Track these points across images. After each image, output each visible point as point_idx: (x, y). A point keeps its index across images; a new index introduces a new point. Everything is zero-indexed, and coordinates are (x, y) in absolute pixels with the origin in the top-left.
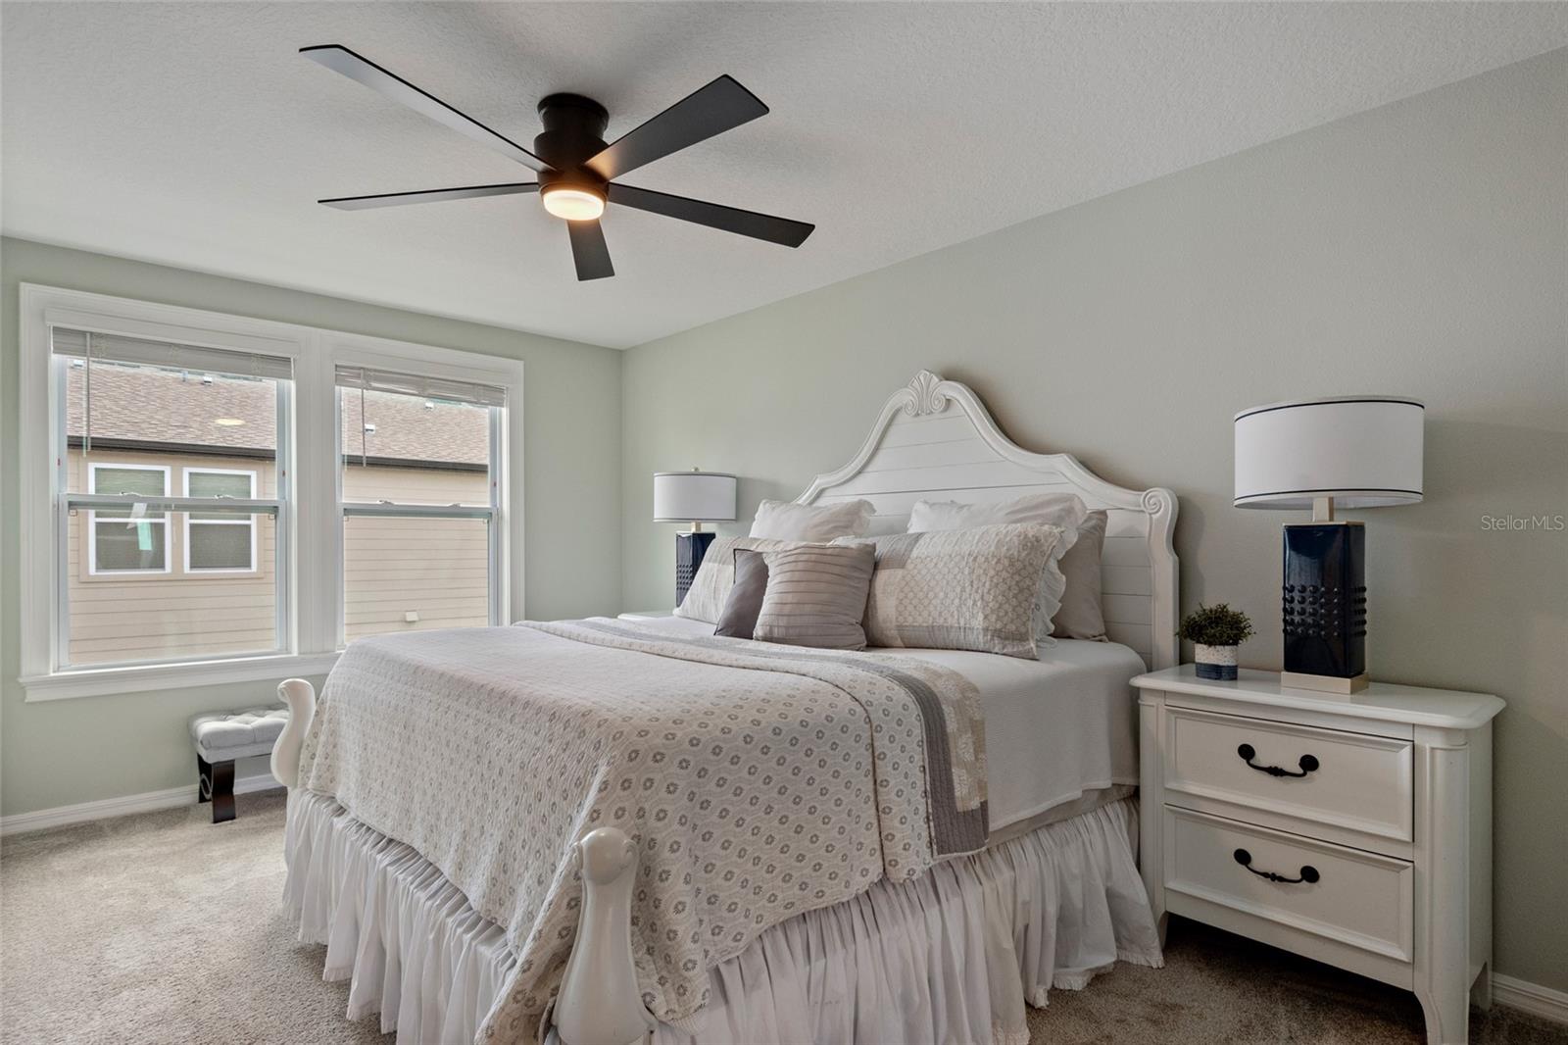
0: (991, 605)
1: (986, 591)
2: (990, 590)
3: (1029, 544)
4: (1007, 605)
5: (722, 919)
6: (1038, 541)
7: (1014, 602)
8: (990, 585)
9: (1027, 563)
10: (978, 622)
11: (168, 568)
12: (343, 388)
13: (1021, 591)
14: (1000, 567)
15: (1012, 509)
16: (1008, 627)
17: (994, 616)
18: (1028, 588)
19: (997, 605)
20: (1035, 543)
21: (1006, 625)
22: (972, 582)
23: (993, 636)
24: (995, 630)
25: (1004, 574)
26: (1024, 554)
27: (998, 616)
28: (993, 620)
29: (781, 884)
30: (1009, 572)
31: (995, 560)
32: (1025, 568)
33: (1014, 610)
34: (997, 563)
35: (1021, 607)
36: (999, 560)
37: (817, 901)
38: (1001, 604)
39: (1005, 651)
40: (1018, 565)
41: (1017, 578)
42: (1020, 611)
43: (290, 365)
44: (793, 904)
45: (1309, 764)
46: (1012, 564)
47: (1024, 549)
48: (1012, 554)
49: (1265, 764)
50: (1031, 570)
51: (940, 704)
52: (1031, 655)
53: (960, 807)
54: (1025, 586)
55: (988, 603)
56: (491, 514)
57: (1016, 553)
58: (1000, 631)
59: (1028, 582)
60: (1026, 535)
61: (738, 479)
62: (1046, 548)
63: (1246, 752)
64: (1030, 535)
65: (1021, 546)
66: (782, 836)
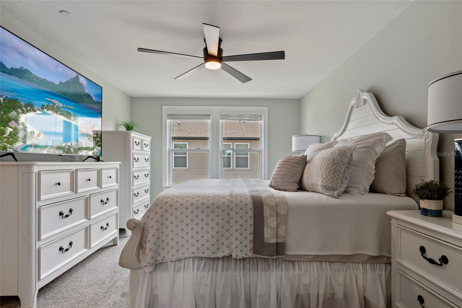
0: (324, 176)
1: (323, 171)
2: (324, 171)
3: (342, 153)
4: (329, 177)
5: (170, 250)
6: (345, 152)
7: (332, 176)
8: (325, 169)
9: (340, 161)
10: (320, 183)
11: (231, 168)
12: (223, 120)
13: (336, 171)
14: (329, 162)
15: (358, 140)
16: (329, 185)
17: (325, 181)
18: (339, 170)
19: (326, 176)
20: (344, 153)
21: (328, 184)
22: (321, 168)
23: (323, 188)
24: (324, 186)
25: (330, 165)
26: (339, 157)
27: (326, 181)
28: (324, 182)
29: (191, 246)
30: (331, 164)
31: (329, 159)
32: (338, 162)
33: (331, 179)
34: (329, 161)
35: (335, 177)
36: (330, 160)
37: (203, 254)
38: (327, 176)
39: (326, 194)
40: (336, 161)
41: (335, 166)
42: (335, 179)
43: (210, 116)
44: (194, 253)
45: (444, 260)
46: (333, 161)
47: (339, 155)
48: (335, 158)
49: (429, 257)
50: (341, 163)
51: (263, 206)
52: (334, 196)
53: (266, 241)
54: (338, 170)
55: (323, 176)
56: (260, 151)
57: (336, 157)
58: (326, 186)
59: (339, 168)
60: (341, 150)
61: (320, 137)
62: (348, 155)
63: (423, 250)
64: (342, 150)
65: (338, 154)
66: (191, 233)
